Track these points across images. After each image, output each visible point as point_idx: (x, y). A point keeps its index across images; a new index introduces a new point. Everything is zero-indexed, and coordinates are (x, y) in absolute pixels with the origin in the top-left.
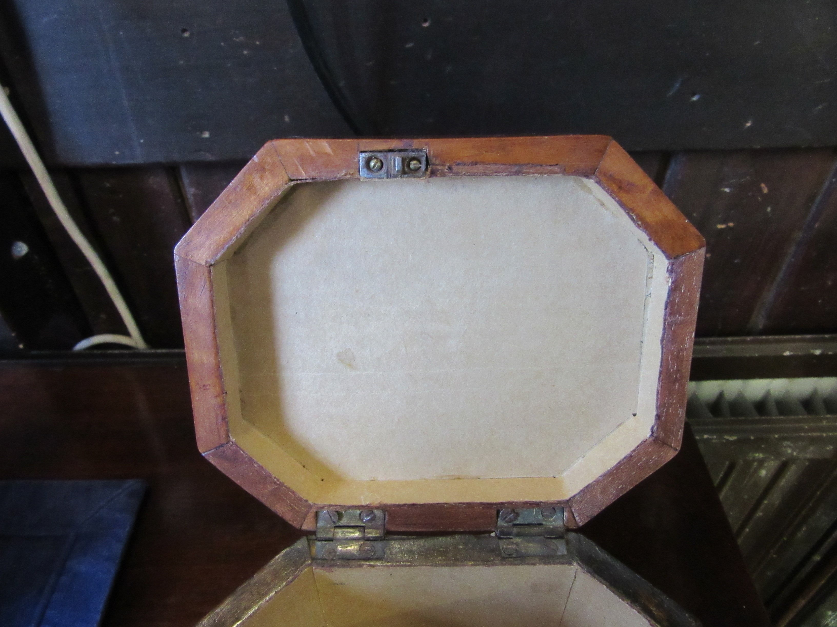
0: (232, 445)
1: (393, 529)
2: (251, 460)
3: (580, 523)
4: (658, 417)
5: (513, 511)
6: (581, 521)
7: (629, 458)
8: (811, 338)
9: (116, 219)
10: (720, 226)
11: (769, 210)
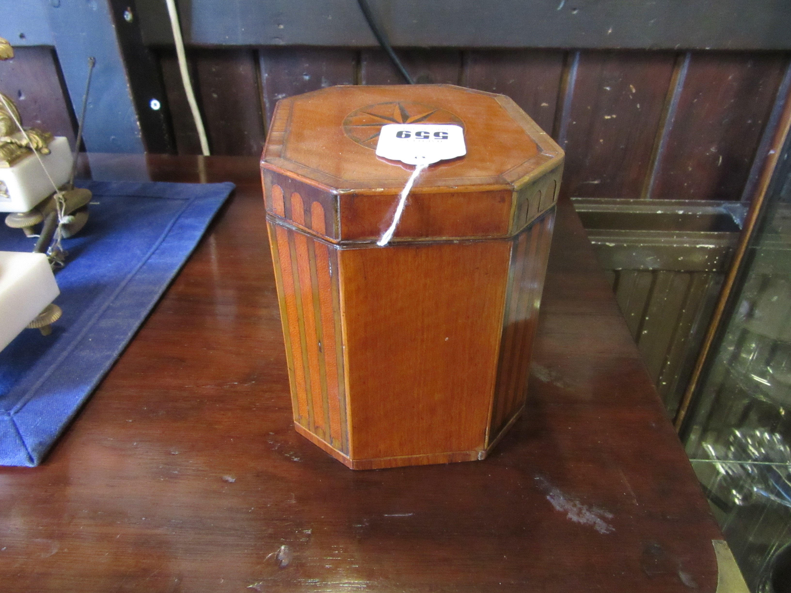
8: (675, 202)
9: (215, 96)
10: (607, 117)
11: (638, 106)
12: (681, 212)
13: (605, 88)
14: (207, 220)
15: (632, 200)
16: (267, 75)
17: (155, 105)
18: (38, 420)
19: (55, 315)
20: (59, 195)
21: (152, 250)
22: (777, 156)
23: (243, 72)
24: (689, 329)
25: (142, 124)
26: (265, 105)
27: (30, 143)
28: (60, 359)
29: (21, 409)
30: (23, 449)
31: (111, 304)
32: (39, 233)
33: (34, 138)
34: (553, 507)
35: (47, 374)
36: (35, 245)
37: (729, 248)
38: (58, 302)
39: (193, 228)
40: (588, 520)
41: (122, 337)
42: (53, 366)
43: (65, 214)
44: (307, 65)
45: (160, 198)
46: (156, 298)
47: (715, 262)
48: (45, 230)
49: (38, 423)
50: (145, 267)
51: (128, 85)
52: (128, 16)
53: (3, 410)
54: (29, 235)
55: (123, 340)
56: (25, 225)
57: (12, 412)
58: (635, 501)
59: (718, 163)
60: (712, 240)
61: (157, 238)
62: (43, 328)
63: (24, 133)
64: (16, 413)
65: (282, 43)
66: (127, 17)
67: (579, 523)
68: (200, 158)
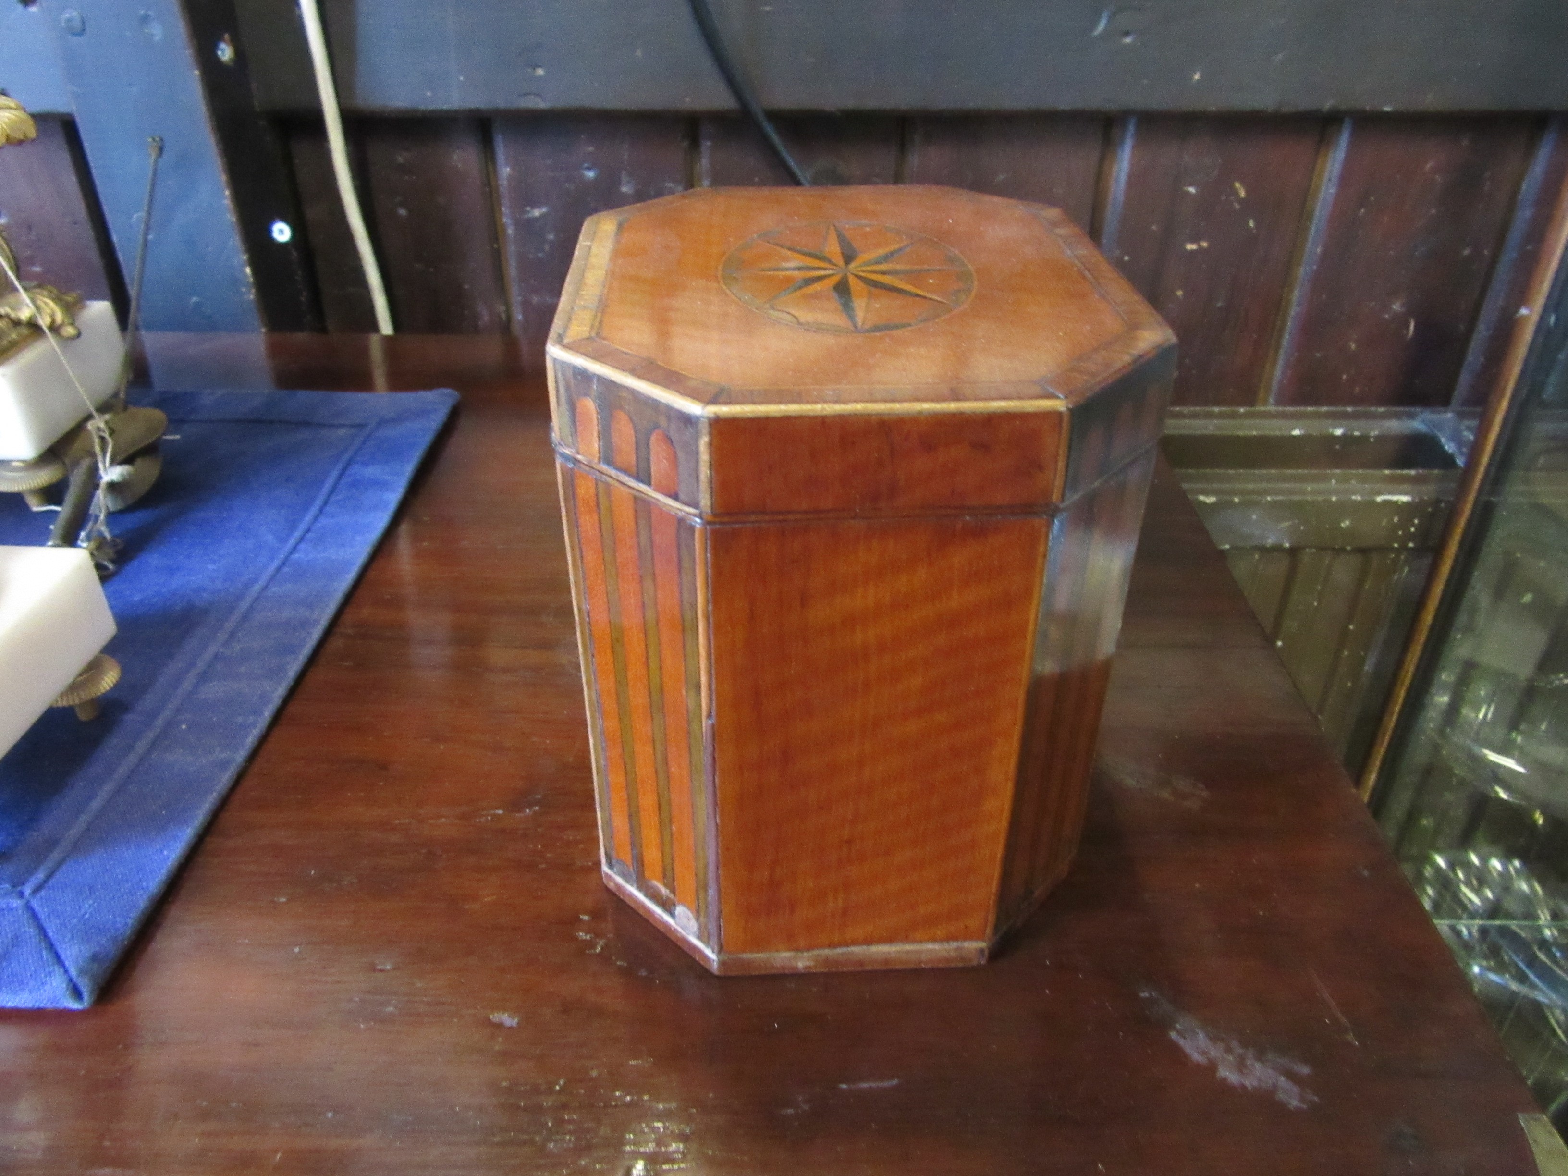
8: (1328, 412)
9: (403, 212)
10: (1190, 247)
11: (1251, 224)
12: (1339, 432)
13: (1186, 189)
14: (408, 469)
15: (1242, 410)
16: (508, 169)
17: (281, 232)
18: (87, 906)
19: (108, 678)
20: (98, 424)
21: (297, 534)
22: (1535, 318)
23: (460, 165)
24: (1362, 661)
25: (255, 272)
26: (504, 230)
27: (38, 315)
28: (122, 771)
29: (45, 882)
30: (58, 971)
31: (222, 650)
32: (59, 503)
33: (46, 303)
34: (1186, 1056)
35: (96, 804)
36: (52, 527)
37: (1438, 501)
38: (112, 648)
39: (381, 485)
40: (1260, 1080)
41: (251, 719)
42: (108, 788)
43: (114, 462)
44: (591, 149)
45: (307, 424)
46: (316, 634)
47: (1413, 530)
48: (71, 497)
49: (85, 913)
50: (286, 569)
51: (227, 193)
52: (225, 53)
53: (7, 886)
54: (37, 507)
55: (254, 725)
56: (28, 486)
57: (28, 890)
58: (1350, 1037)
59: (1407, 335)
60: (1406, 487)
61: (306, 509)
62: (83, 705)
63: (24, 295)
64: (37, 890)
65: (541, 104)
66: (223, 53)
67: (1243, 1087)
68: (374, 339)
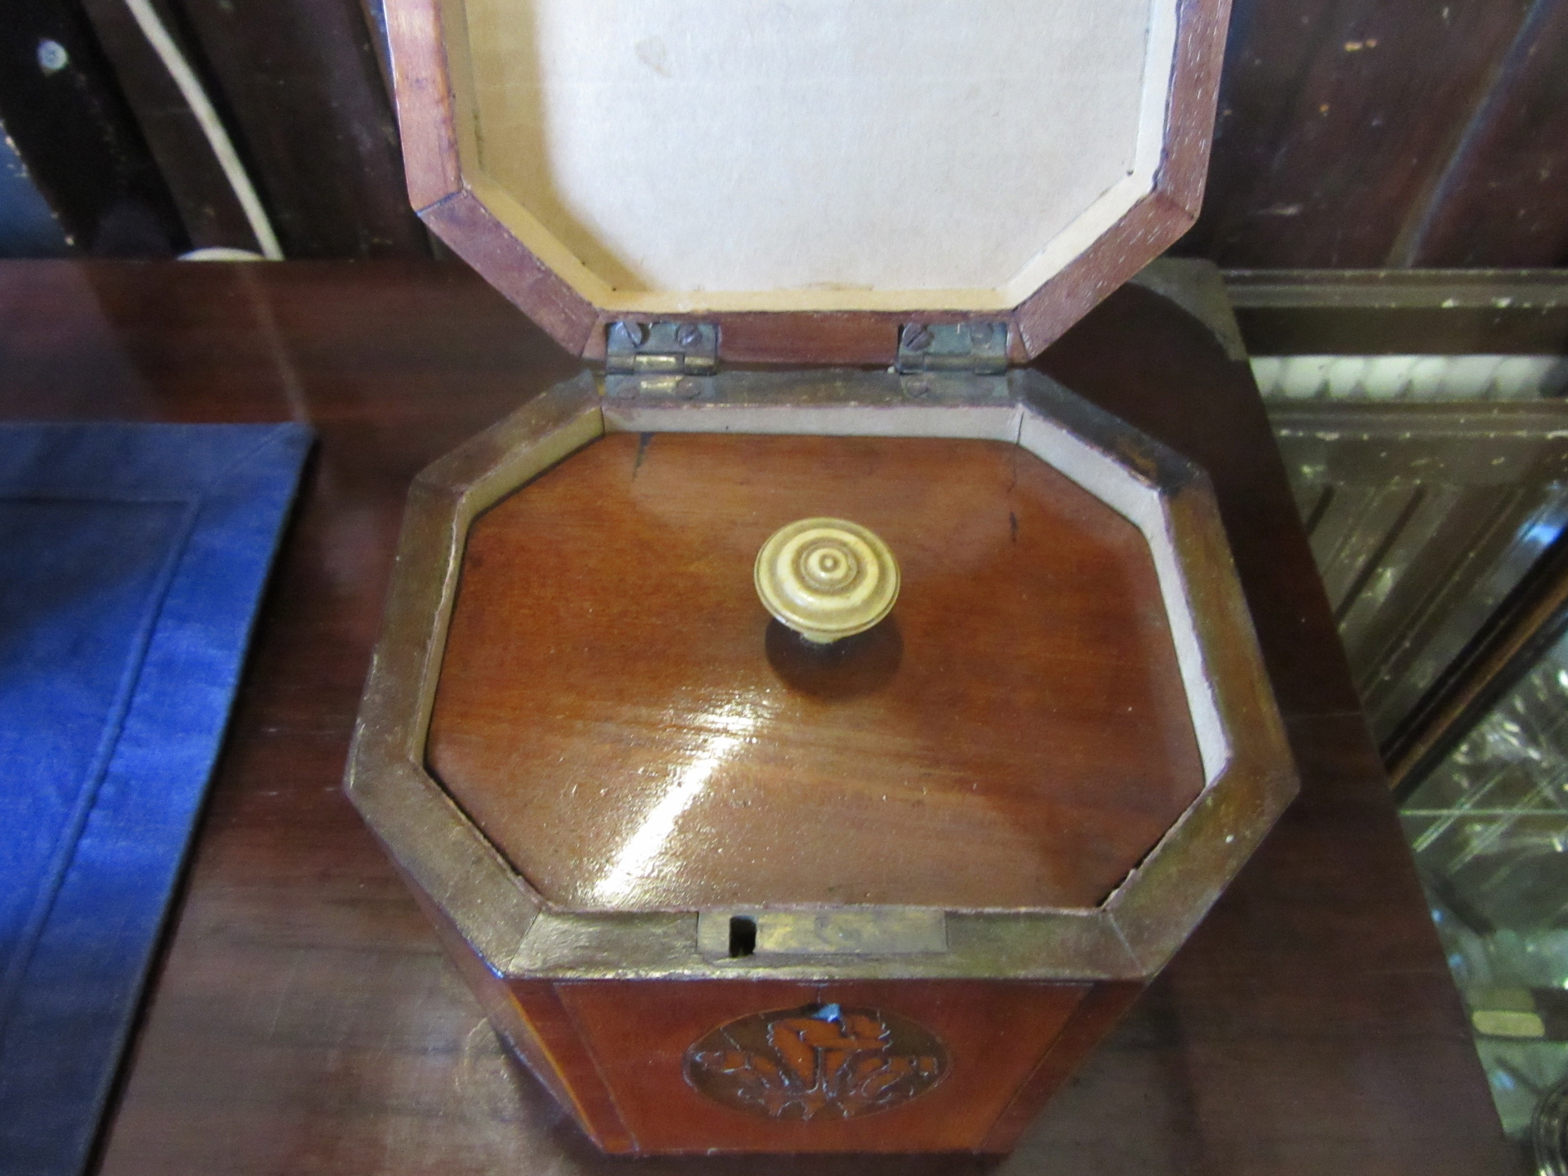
0: (466, 198)
1: (730, 357)
2: (498, 225)
3: (1032, 351)
4: (1166, 153)
5: (925, 328)
6: (1033, 348)
7: (1115, 230)
8: (1494, 276)
10: (1352, 46)
11: (1446, 13)
12: (1504, 303)
17: (53, 56)
